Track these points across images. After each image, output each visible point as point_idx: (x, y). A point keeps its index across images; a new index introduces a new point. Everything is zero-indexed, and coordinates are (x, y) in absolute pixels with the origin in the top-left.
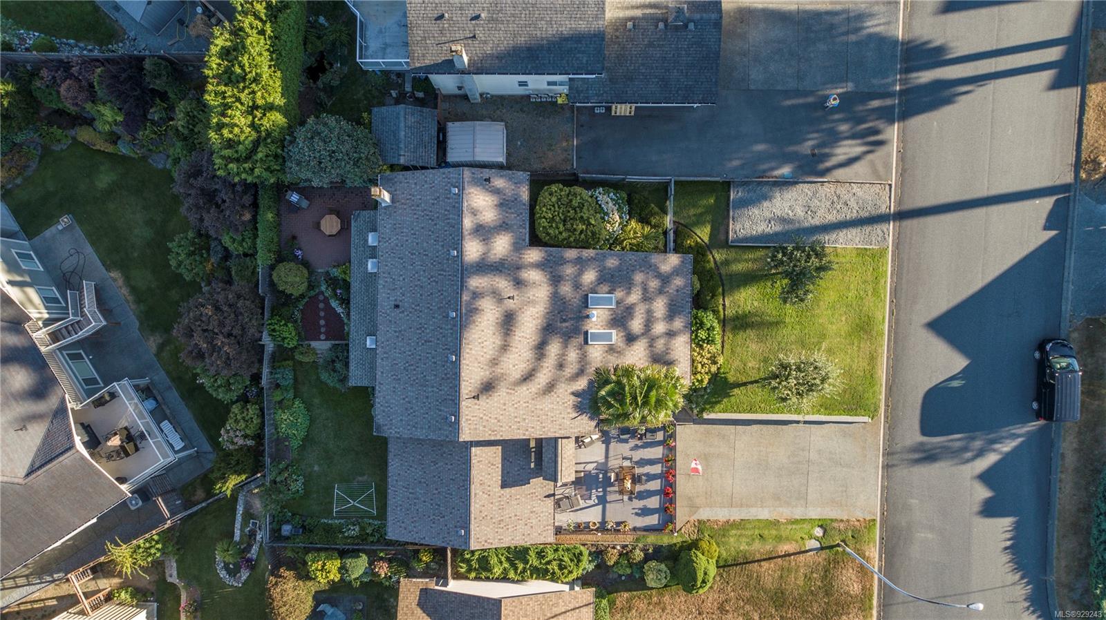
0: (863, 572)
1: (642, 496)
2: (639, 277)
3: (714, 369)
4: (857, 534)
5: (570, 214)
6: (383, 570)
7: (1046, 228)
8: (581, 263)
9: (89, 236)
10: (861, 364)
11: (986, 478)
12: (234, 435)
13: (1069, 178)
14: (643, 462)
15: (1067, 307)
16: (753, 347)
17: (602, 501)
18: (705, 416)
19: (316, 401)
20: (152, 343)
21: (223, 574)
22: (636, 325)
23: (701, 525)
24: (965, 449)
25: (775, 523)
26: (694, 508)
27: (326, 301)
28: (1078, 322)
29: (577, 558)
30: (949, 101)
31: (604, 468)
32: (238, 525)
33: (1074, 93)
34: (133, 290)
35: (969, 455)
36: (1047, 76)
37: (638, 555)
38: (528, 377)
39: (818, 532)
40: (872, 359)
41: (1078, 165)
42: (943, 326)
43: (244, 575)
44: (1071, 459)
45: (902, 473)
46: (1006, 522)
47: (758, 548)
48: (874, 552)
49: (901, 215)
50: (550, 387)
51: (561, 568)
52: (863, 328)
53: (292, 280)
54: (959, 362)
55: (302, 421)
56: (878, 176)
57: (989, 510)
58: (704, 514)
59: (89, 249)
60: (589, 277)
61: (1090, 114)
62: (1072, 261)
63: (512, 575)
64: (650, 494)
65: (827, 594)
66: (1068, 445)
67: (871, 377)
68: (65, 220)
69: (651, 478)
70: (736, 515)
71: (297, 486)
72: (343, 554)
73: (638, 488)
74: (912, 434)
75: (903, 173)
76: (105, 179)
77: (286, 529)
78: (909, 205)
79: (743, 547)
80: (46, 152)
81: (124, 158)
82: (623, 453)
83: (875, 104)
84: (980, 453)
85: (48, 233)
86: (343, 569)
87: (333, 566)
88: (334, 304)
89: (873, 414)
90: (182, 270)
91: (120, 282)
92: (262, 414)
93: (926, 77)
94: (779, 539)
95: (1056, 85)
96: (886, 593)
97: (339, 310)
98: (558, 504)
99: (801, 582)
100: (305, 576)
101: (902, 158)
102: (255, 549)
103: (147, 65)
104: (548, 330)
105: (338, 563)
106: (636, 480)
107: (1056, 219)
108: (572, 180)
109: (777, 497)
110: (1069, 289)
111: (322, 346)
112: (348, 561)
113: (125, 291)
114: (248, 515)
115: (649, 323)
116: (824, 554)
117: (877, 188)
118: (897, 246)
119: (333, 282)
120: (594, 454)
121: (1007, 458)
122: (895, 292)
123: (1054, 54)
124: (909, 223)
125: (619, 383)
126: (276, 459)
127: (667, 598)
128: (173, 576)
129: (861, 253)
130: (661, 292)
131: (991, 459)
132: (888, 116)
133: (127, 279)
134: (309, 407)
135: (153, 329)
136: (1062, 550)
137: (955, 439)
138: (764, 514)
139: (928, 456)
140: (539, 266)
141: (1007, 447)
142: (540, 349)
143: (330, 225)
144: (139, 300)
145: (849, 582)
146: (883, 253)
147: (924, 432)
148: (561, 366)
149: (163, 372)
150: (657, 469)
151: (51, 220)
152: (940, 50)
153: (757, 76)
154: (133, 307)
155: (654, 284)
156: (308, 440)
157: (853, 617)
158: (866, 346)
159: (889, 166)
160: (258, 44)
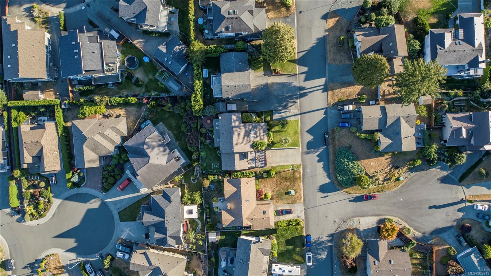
0: (300, 173)
1: (261, 161)
2: (258, 127)
3: (272, 141)
4: (298, 167)
5: (247, 117)
6: (220, 178)
7: (324, 115)
8: (249, 125)
9: (165, 126)
10: (296, 139)
11: (318, 156)
12: (194, 157)
13: (327, 106)
14: (261, 156)
15: (329, 127)
16: (278, 137)
17: (255, 162)
18: (271, 149)
19: (207, 150)
20: (178, 143)
21: (192, 181)
22: (258, 134)
23: (272, 167)
24: (314, 151)
25: (284, 166)
26: (271, 164)
27: (209, 134)
28: (331, 130)
29: (252, 173)
30: (306, 95)
31: (255, 157)
32: (195, 172)
33: (326, 93)
34: (174, 134)
35: (315, 152)
36: (321, 91)
37: (262, 172)
38: (242, 143)
39: (292, 167)
40: (298, 137)
41: (328, 104)
42: (309, 131)
43: (196, 181)
44: (332, 152)
45: (304, 156)
46: (322, 163)
47: (282, 170)
48: (301, 170)
49: (301, 114)
50: (246, 144)
51: (250, 175)
52: (296, 133)
53: (203, 131)
54: (312, 137)
55: (205, 153)
56: (296, 108)
57: (319, 161)
58: (272, 165)
59: (165, 128)
60: (251, 127)
61: (329, 96)
62: (329, 120)
63: (241, 177)
64: (263, 161)
65: (294, 177)
66: (331, 150)
67: (298, 141)
68: (161, 123)
69: (263, 158)
70: (278, 165)
71: (205, 165)
72: (214, 175)
73: (261, 160)
74: (305, 149)
75: (300, 107)
76: (167, 115)
77: (204, 172)
78: (302, 112)
79: (279, 170)
80: (157, 111)
81: (171, 112)
82: (258, 155)
83: (295, 96)
84: (316, 152)
85: (158, 125)
86: (214, 178)
87: (213, 177)
88: (210, 134)
89: (299, 146)
90: (184, 130)
92: (199, 153)
93: (302, 92)
94: (285, 168)
95: (323, 92)
96: (304, 175)
97: (211, 135)
98: (248, 163)
99: (289, 175)
100: (208, 179)
101: (300, 105)
102: (198, 176)
103: (178, 97)
104: (245, 136)
105: (213, 176)
106: (260, 159)
107: (326, 113)
108: (247, 112)
109: (284, 161)
110: (329, 124)
111: (208, 141)
112: (215, 176)
113: (172, 134)
114: (197, 171)
115: (260, 133)
116: (293, 170)
117: (296, 110)
118: (300, 119)
119: (210, 131)
120: (253, 155)
121: (321, 153)
122: (301, 126)
123: (322, 87)
124: (302, 115)
125: (256, 143)
126: (202, 160)
127: (267, 180)
128: (183, 182)
129: (295, 120)
130: (261, 129)
131: (318, 153)
132: (297, 98)
133: (172, 132)
134: (206, 152)
135: (177, 141)
136: (331, 167)
137: (312, 150)
138: (282, 164)
139: (308, 153)
140: (243, 126)
141: (321, 151)
142: (244, 138)
143: (209, 121)
144: (175, 136)
145: (297, 175)
146: (298, 120)
147: (308, 149)
148: (247, 141)
149: (179, 148)
150: (264, 157)
151: (158, 123)
152: (304, 87)
153: (276, 93)
155: (260, 128)
156: (206, 157)
157: (298, 181)
158: (297, 136)
159: (298, 106)
160: (199, 96)
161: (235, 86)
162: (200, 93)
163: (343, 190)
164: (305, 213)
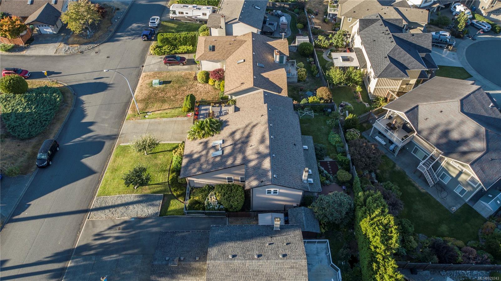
0: (134, 108)
4: (133, 117)
7: (30, 205)
9: (441, 205)
10: (119, 159)
13: (7, 225)
15: (31, 179)
20: (398, 168)
21: (350, 105)
25: (161, 117)
28: (29, 174)
34: (413, 186)
39: (147, 116)
41: (2, 230)
43: (342, 104)
46: (85, 121)
47: (168, 112)
48: (129, 113)
49: (86, 211)
52: (115, 170)
54: (84, 161)
55: (331, 139)
57: (91, 124)
59: (438, 200)
62: (22, 193)
65: (147, 103)
67: (117, 156)
68: (454, 210)
70: (175, 119)
75: (81, 224)
76: (444, 228)
77: (329, 110)
79: (173, 112)
81: (438, 236)
86: (308, 100)
87: (311, 100)
88: (325, 171)
89: (119, 147)
91: (420, 188)
93: (58, 266)
99: (156, 105)
109: (159, 124)
111: (328, 159)
112: (306, 102)
113: (417, 185)
116: (146, 111)
128: (367, 104)
131: (85, 136)
134: (330, 143)
136: (65, 114)
138: (165, 119)
141: (78, 139)
147: (104, 143)
151: (461, 211)
154: (411, 179)
156: (328, 134)
157: (140, 98)
158: (116, 164)
159: (87, 226)
160: (376, 242)
161: (259, 256)
162: (372, 248)
163: (62, 85)
164: (144, 61)
